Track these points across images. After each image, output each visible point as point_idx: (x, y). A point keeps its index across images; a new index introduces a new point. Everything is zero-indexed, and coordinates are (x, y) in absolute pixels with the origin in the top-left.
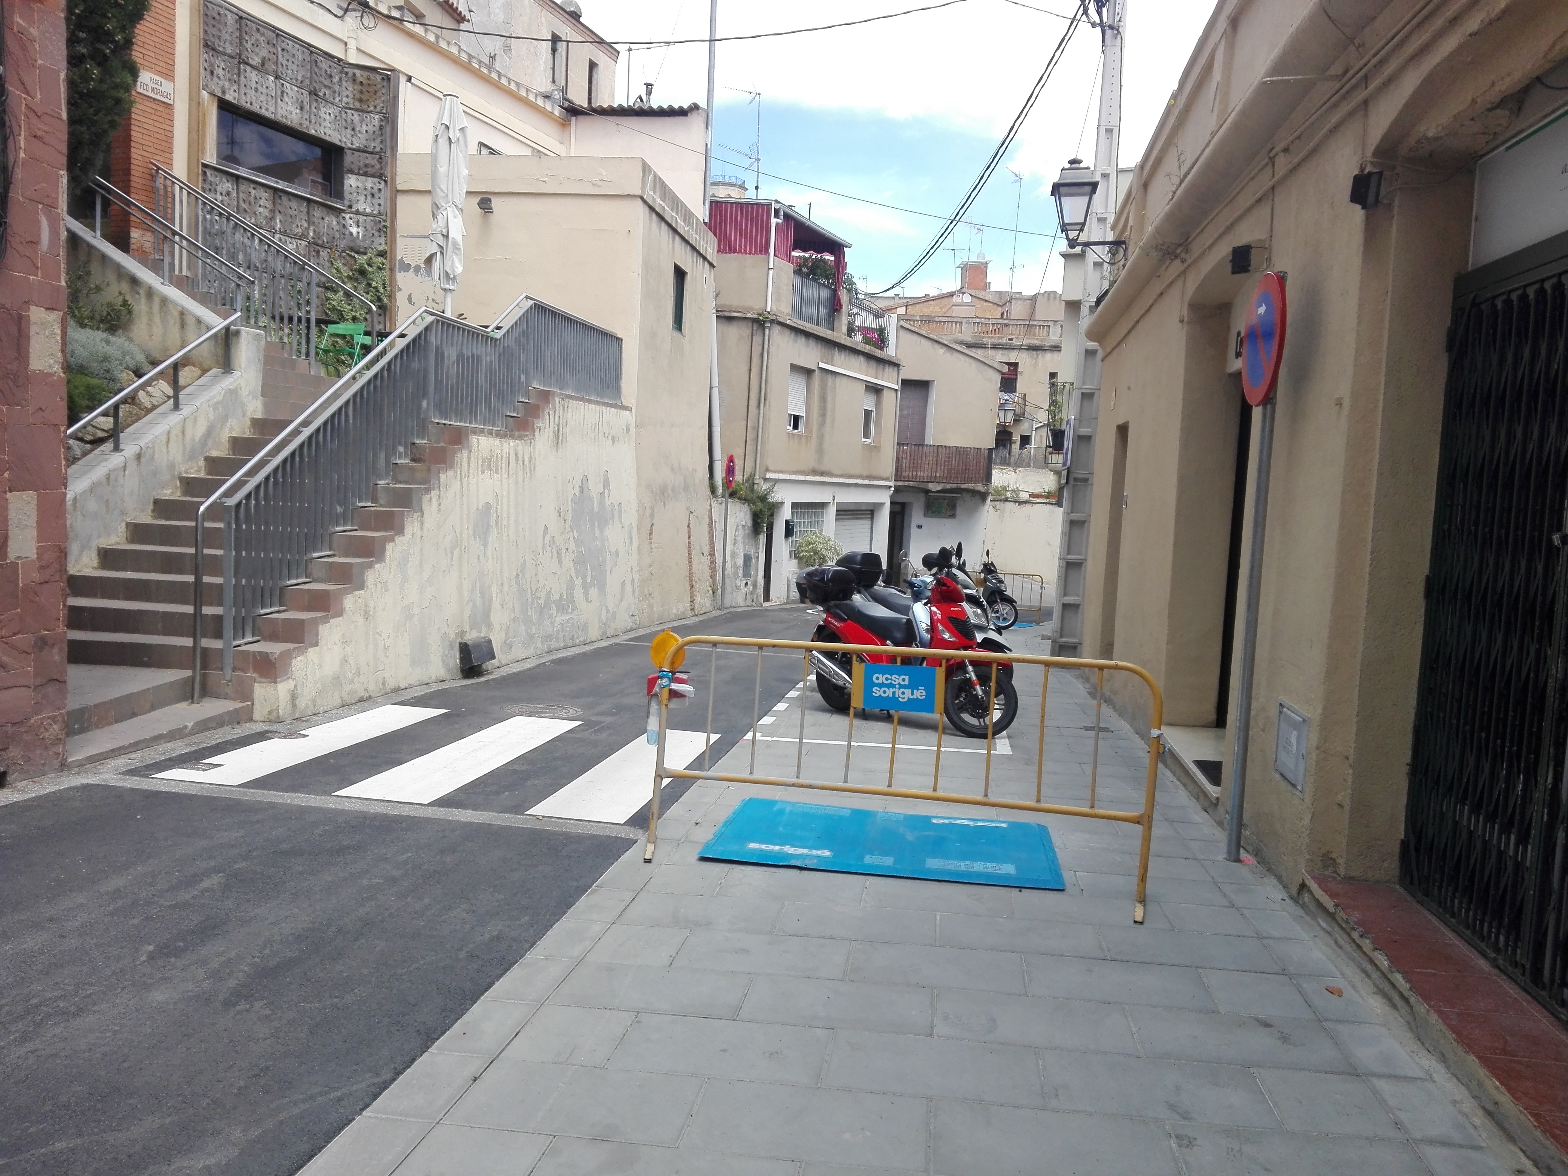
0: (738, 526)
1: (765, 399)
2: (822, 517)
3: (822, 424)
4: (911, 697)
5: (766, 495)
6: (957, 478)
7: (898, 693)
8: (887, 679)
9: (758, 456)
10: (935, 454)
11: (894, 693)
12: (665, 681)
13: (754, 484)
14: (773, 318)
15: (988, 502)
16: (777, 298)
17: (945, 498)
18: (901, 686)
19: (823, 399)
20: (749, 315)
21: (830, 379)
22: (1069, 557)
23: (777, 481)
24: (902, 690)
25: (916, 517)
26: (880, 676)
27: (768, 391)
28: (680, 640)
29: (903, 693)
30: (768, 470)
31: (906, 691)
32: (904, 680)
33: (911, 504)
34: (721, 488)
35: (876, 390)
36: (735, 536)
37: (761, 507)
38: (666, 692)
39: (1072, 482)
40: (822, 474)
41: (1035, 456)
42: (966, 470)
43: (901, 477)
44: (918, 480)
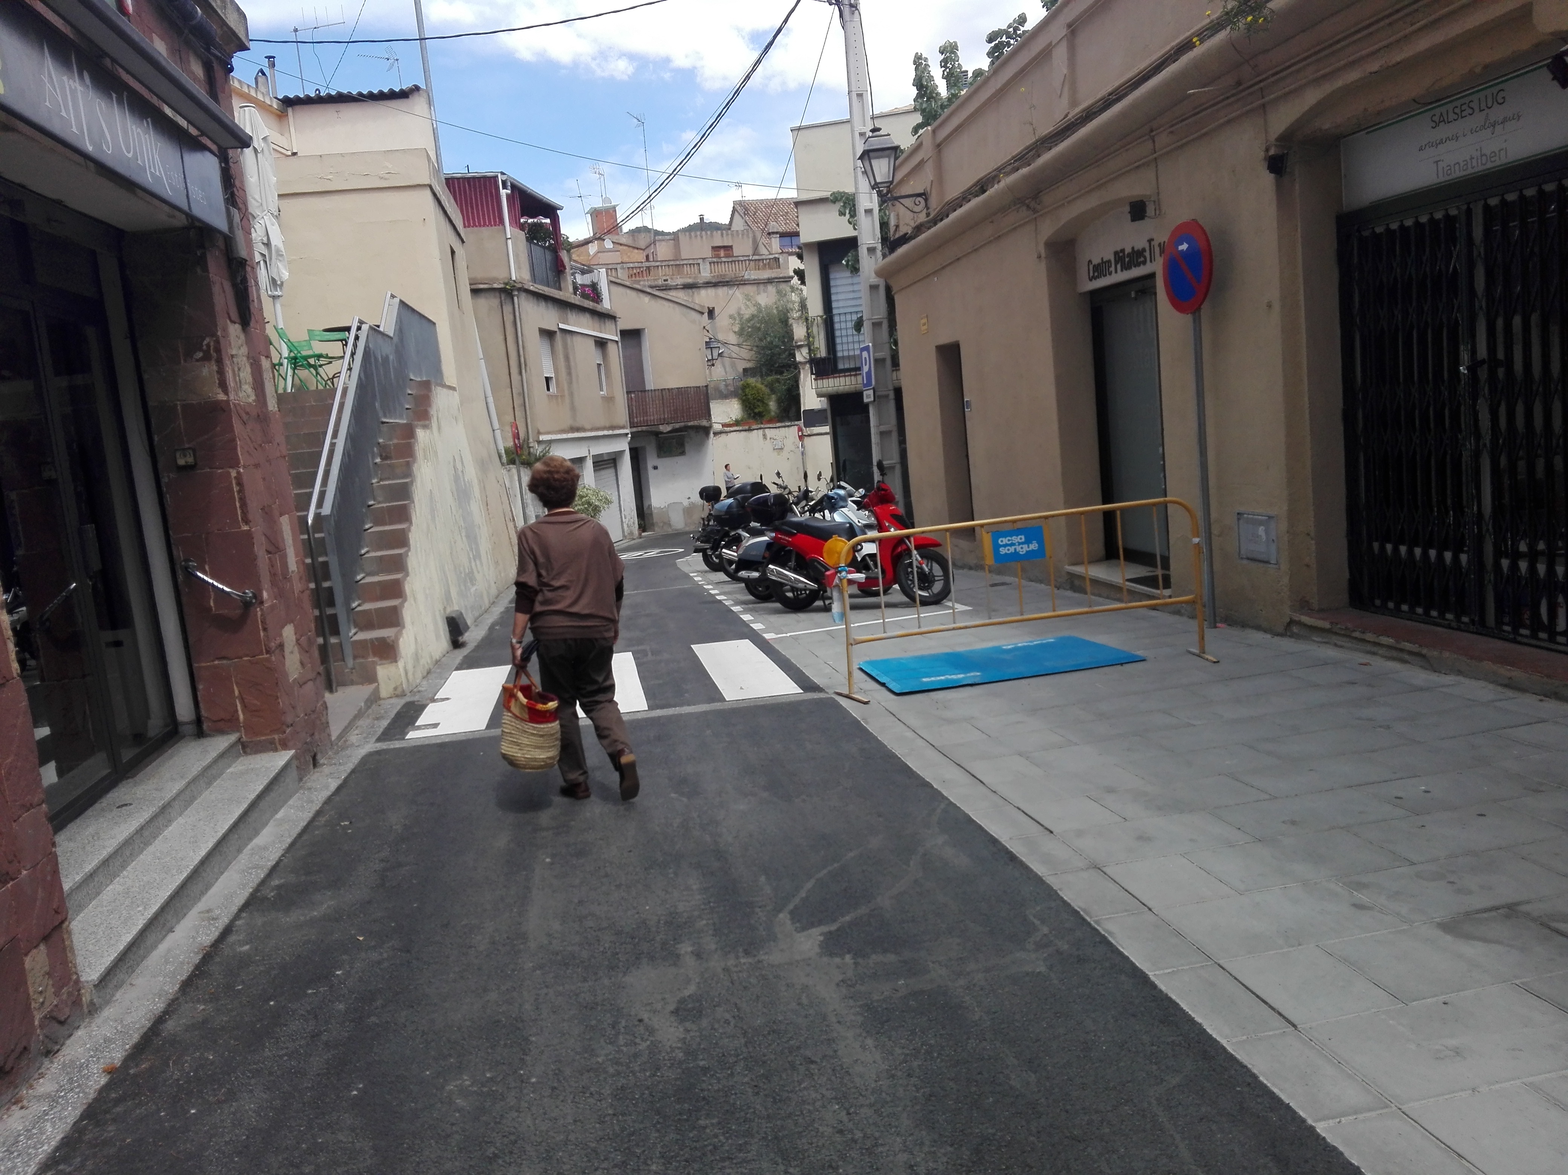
1: (526, 365)
3: (570, 383)
6: (683, 416)
9: (529, 421)
10: (657, 398)
13: (530, 447)
14: (519, 286)
15: (712, 435)
16: (519, 268)
17: (675, 438)
19: (567, 358)
20: (498, 286)
21: (568, 337)
23: (550, 441)
25: (651, 460)
27: (527, 357)
30: (539, 433)
33: (644, 448)
35: (601, 344)
40: (578, 430)
42: (689, 408)
43: (634, 423)
44: (649, 424)
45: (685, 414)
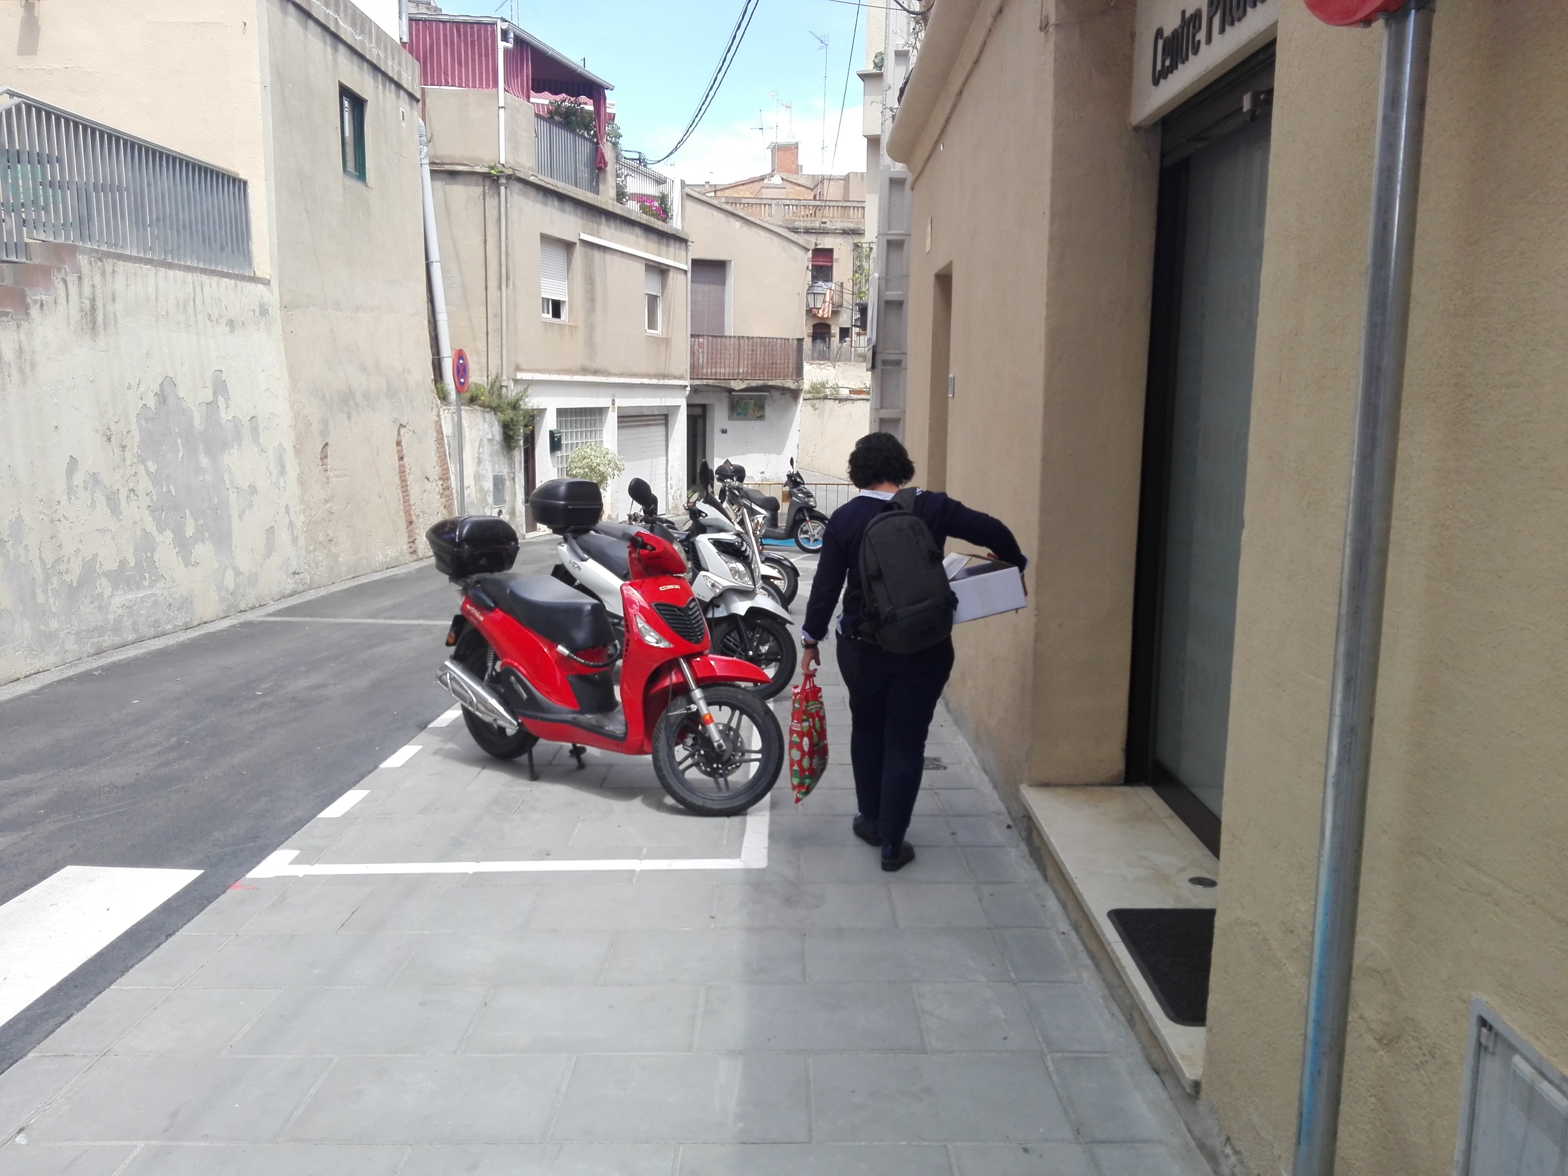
0: (481, 441)
1: (507, 278)
2: (602, 427)
3: (591, 312)
5: (518, 400)
6: (763, 373)
9: (505, 352)
14: (510, 172)
15: (801, 400)
16: (514, 149)
19: (592, 278)
20: (478, 169)
21: (599, 254)
23: (530, 383)
25: (719, 420)
27: (511, 268)
30: (518, 369)
33: (712, 405)
34: (453, 393)
35: (659, 271)
36: (479, 453)
37: (511, 415)
40: (594, 372)
43: (698, 374)
44: (718, 377)
45: (766, 371)
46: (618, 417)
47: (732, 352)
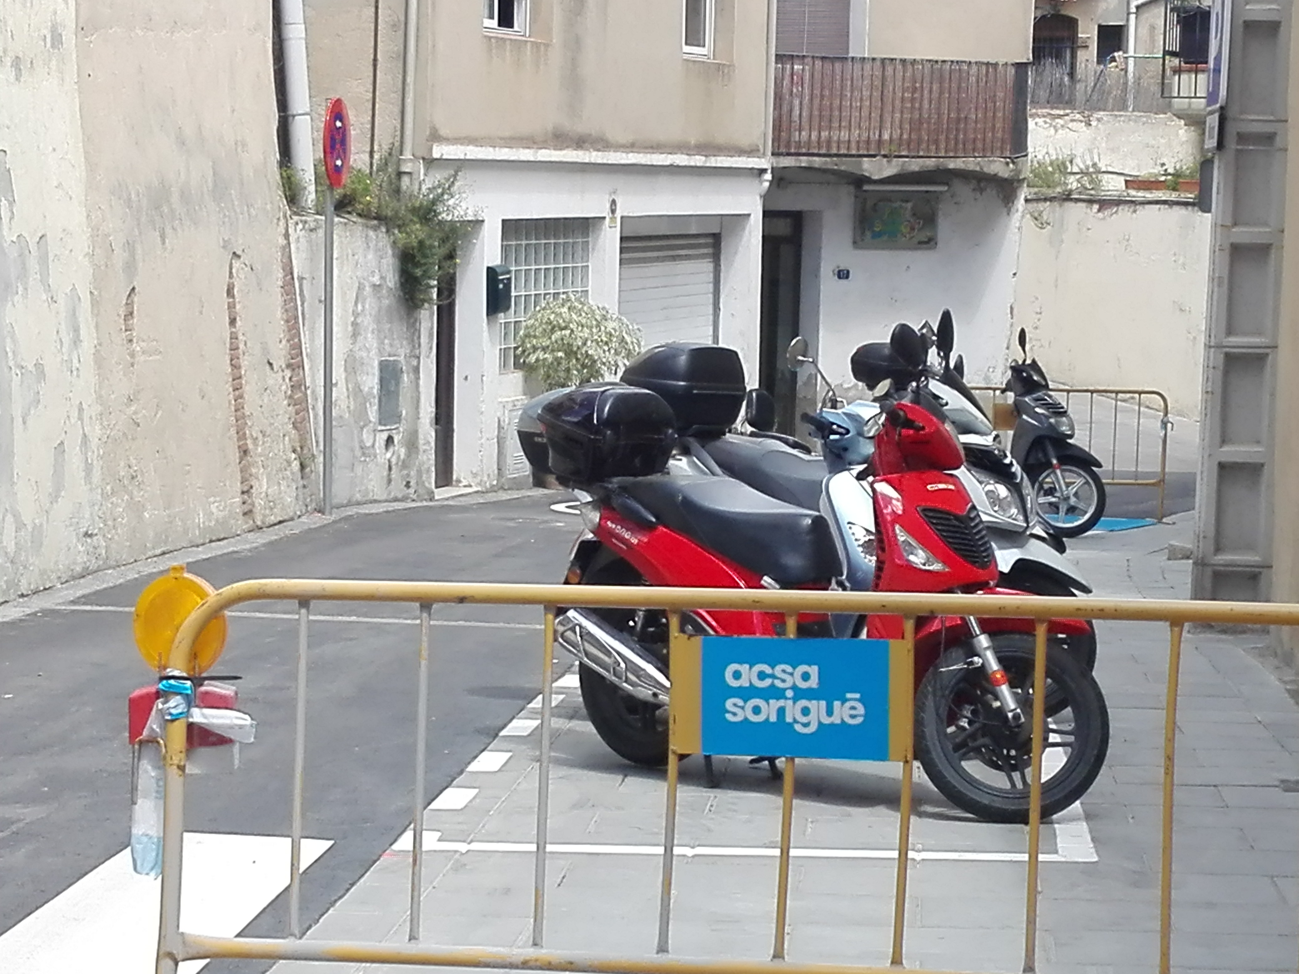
0: (360, 288)
2: (585, 258)
4: (826, 720)
5: (434, 202)
6: (937, 142)
7: (793, 712)
8: (762, 676)
9: (409, 101)
10: (878, 83)
11: (781, 711)
12: (175, 704)
13: (400, 174)
15: (1020, 203)
17: (906, 197)
18: (799, 694)
22: (1233, 340)
23: (461, 165)
24: (803, 703)
25: (833, 250)
26: (744, 668)
28: (213, 594)
29: (806, 711)
30: (434, 137)
31: (812, 705)
32: (806, 677)
33: (817, 215)
34: (312, 188)
36: (356, 315)
37: (421, 235)
38: (178, 732)
39: (1232, 145)
40: (580, 143)
41: (1138, 79)
42: (958, 120)
43: (788, 145)
44: (834, 151)
45: (942, 137)
46: (622, 239)
47: (866, 93)
